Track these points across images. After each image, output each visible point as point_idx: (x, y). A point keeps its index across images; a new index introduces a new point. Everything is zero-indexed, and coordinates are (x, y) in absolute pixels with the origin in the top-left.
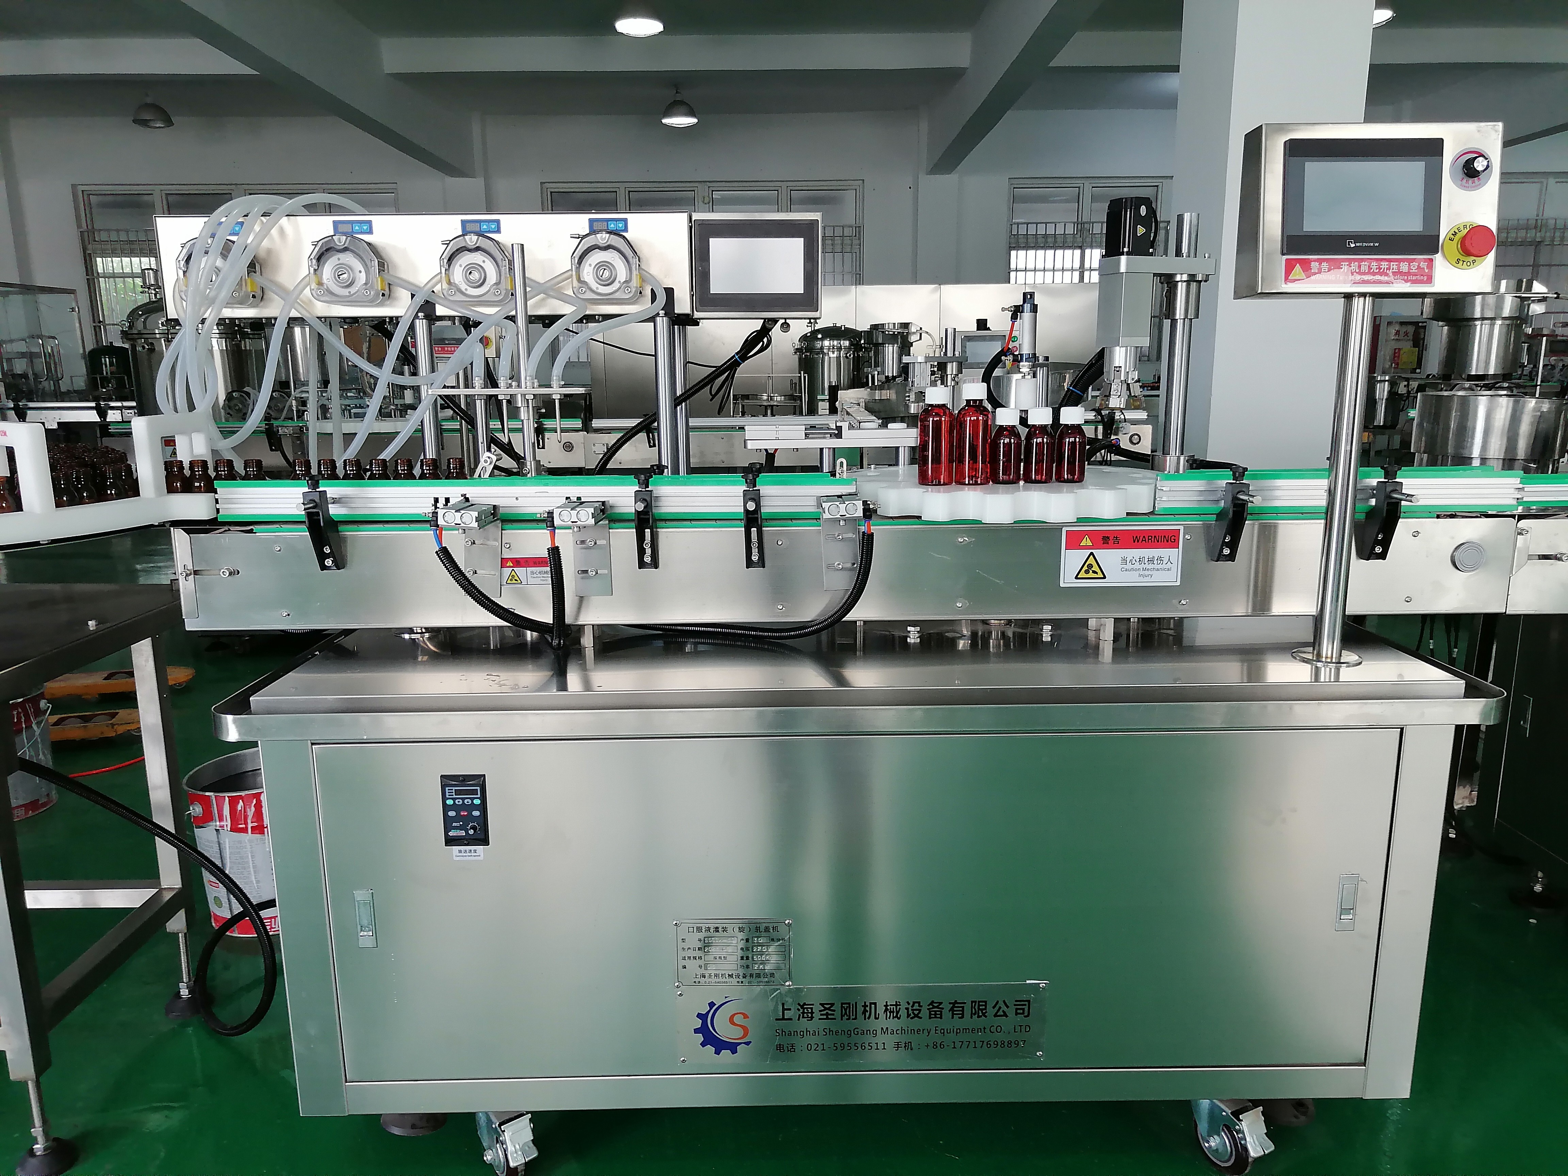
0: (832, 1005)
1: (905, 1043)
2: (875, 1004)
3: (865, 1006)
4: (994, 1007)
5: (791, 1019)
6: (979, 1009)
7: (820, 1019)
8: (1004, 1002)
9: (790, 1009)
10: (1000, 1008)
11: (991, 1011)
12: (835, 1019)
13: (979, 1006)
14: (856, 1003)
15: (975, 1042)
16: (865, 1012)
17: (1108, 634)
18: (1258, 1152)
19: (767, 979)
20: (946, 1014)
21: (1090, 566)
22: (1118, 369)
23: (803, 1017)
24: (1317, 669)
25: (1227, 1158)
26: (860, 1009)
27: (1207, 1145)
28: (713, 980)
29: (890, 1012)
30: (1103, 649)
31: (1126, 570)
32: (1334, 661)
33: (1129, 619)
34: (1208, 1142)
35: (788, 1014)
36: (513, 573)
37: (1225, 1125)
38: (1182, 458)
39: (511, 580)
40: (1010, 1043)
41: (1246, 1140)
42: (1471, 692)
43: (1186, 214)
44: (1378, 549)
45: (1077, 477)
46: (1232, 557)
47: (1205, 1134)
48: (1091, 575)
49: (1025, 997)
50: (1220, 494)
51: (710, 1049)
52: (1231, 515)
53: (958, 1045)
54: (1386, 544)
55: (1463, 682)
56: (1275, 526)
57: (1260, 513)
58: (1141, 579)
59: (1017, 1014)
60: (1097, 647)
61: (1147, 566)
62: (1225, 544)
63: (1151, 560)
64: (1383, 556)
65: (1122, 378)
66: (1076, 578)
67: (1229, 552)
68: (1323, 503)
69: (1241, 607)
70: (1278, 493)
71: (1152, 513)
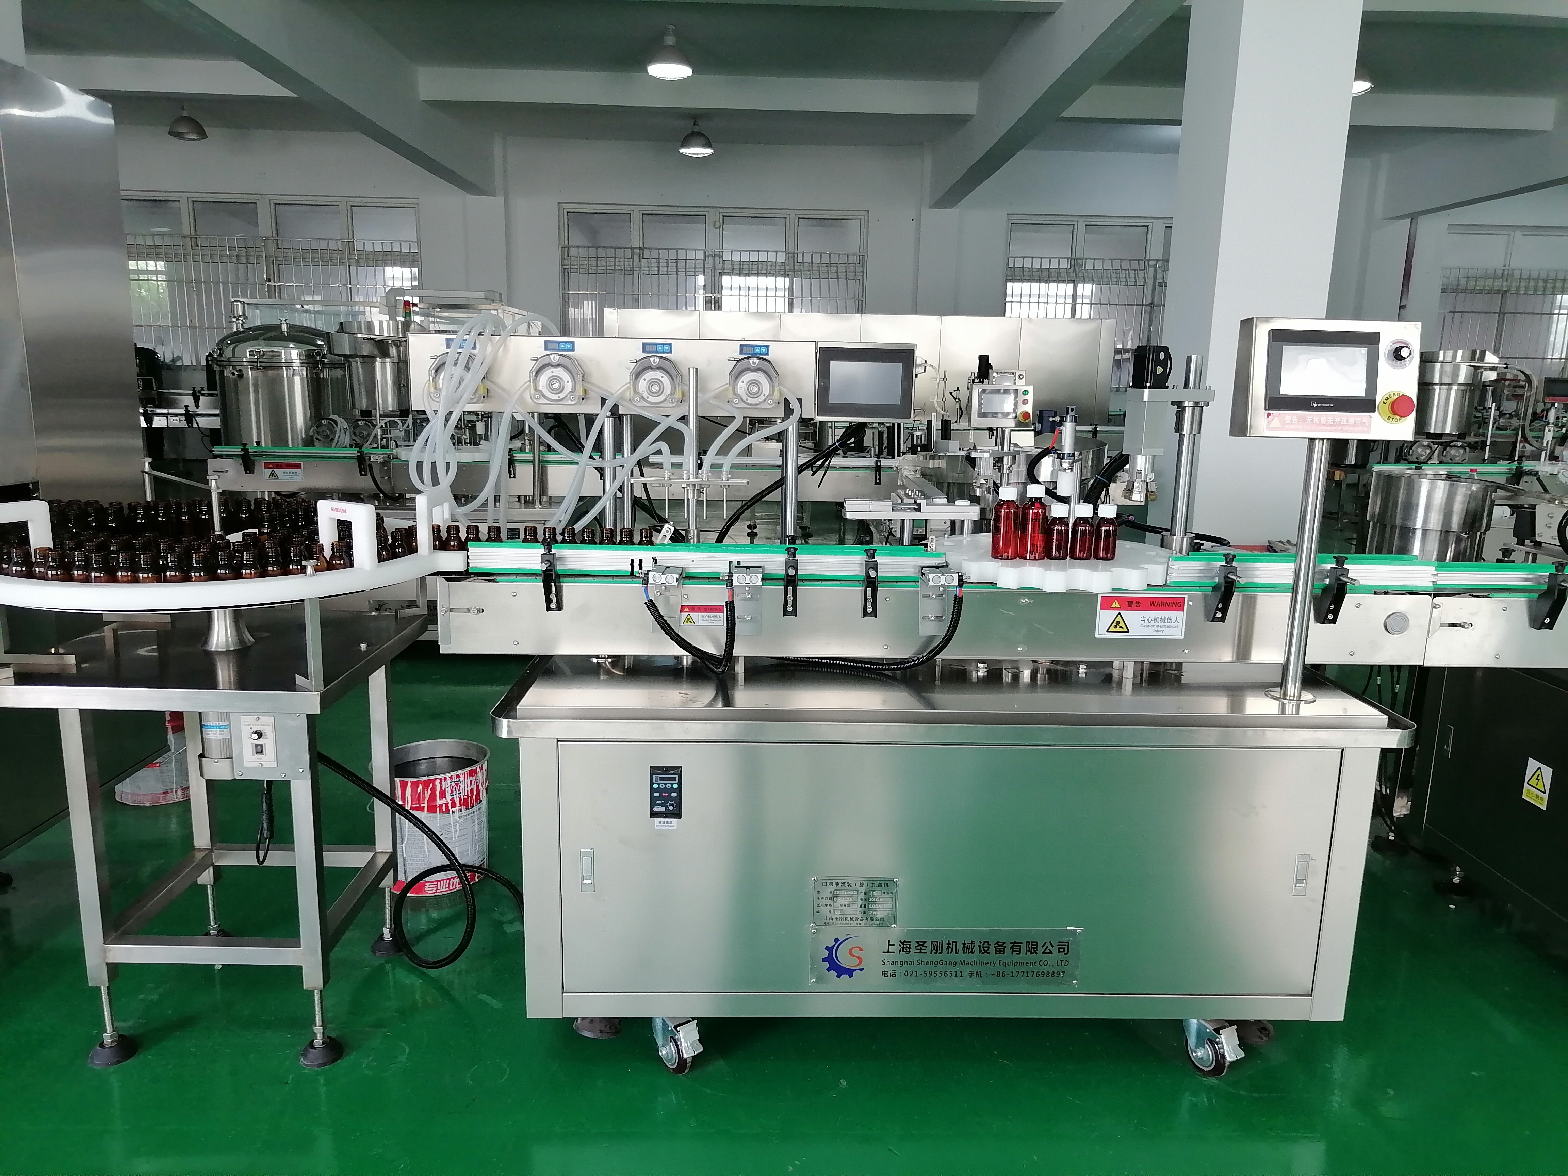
0: (925, 942)
1: (977, 972)
2: (956, 942)
3: (949, 944)
4: (1043, 947)
5: (894, 952)
6: (1032, 947)
7: (915, 953)
8: (1050, 942)
9: (894, 945)
10: (1047, 947)
11: (1040, 949)
12: (926, 953)
13: (1032, 945)
14: (942, 941)
15: (1028, 972)
16: (948, 948)
17: (1129, 673)
18: (1233, 1057)
19: (878, 922)
20: (1008, 951)
21: (1118, 623)
22: (1139, 472)
23: (903, 951)
24: (1283, 705)
25: (1209, 1063)
26: (945, 946)
27: (1194, 1054)
28: (839, 922)
29: (967, 948)
30: (1125, 685)
31: (1145, 627)
32: (1295, 699)
33: (1143, 662)
34: (1195, 1052)
35: (892, 949)
36: (689, 616)
37: (1208, 1039)
38: (1185, 539)
39: (687, 622)
40: (1053, 973)
41: (1223, 1049)
42: (1393, 724)
43: (1193, 356)
44: (1330, 617)
45: (1110, 555)
46: (1223, 619)
47: (1193, 1048)
48: (1118, 629)
49: (1065, 939)
50: (1215, 572)
51: (833, 973)
52: (1223, 589)
53: (1015, 974)
54: (1336, 612)
55: (1387, 717)
56: (1255, 597)
57: (1244, 587)
58: (1155, 633)
59: (1059, 952)
60: (1120, 683)
61: (1160, 624)
62: (1218, 609)
63: (1163, 620)
64: (1334, 621)
65: (1143, 479)
66: (1108, 631)
67: (1221, 615)
68: (1290, 580)
69: (1227, 655)
70: (1257, 573)
71: (1165, 585)
